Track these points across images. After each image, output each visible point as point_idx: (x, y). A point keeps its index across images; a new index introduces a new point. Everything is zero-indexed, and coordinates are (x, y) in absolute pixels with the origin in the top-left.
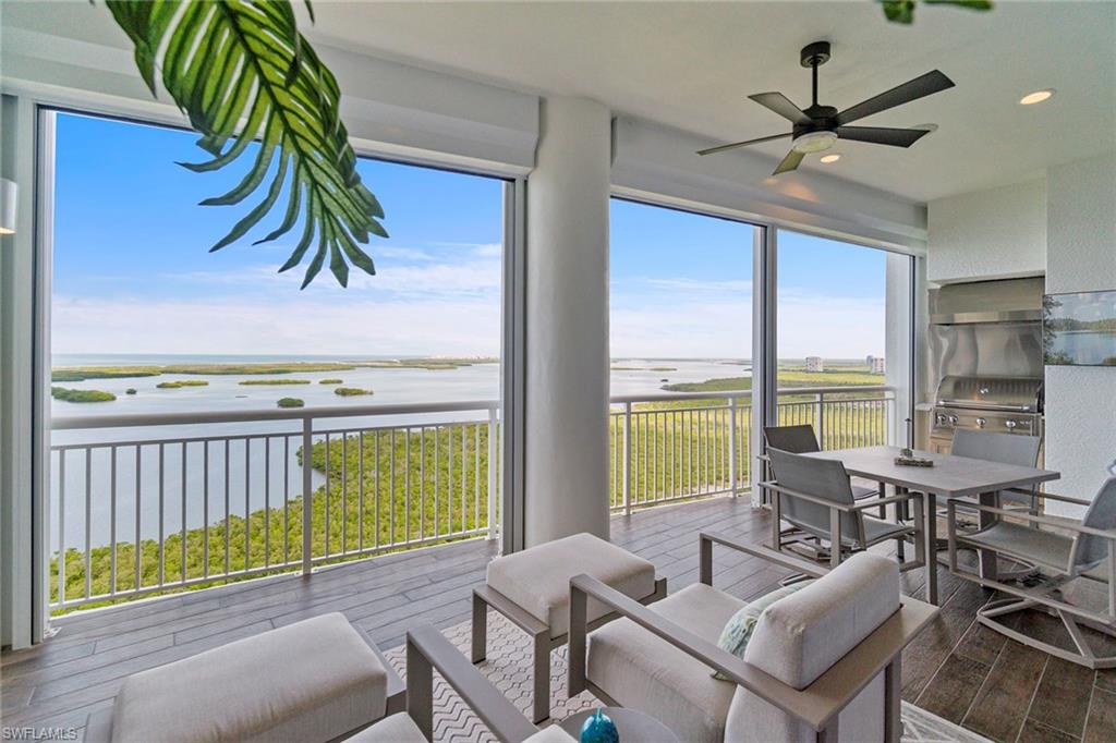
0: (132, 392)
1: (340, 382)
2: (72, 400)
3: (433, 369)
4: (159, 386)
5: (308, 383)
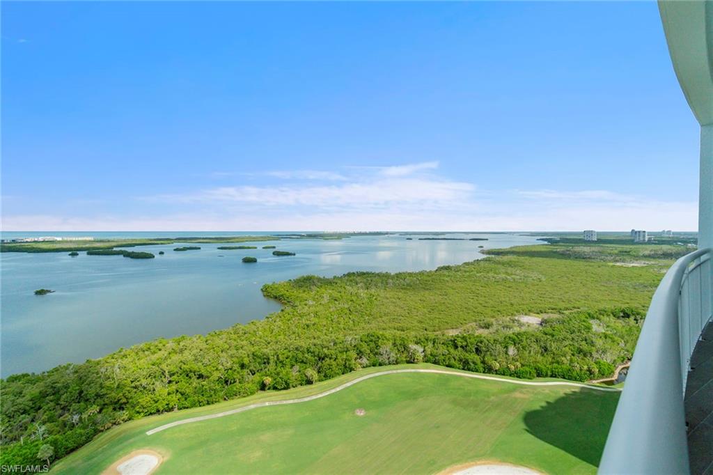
0: (161, 253)
1: (274, 247)
2: (132, 257)
4: (175, 250)
5: (256, 248)
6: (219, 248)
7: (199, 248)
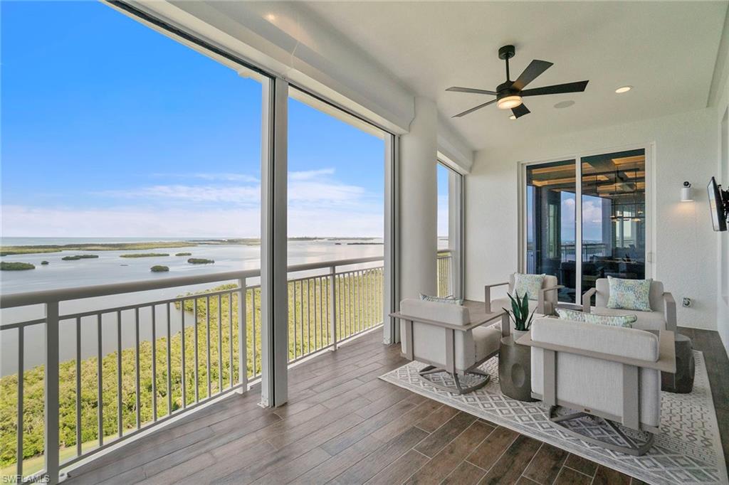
0: (45, 263)
1: (189, 254)
3: (251, 245)
4: (64, 259)
5: (168, 255)
6: (121, 256)
7: (97, 257)
